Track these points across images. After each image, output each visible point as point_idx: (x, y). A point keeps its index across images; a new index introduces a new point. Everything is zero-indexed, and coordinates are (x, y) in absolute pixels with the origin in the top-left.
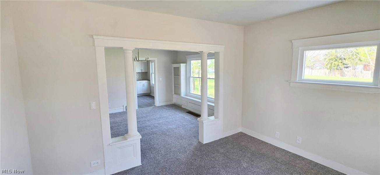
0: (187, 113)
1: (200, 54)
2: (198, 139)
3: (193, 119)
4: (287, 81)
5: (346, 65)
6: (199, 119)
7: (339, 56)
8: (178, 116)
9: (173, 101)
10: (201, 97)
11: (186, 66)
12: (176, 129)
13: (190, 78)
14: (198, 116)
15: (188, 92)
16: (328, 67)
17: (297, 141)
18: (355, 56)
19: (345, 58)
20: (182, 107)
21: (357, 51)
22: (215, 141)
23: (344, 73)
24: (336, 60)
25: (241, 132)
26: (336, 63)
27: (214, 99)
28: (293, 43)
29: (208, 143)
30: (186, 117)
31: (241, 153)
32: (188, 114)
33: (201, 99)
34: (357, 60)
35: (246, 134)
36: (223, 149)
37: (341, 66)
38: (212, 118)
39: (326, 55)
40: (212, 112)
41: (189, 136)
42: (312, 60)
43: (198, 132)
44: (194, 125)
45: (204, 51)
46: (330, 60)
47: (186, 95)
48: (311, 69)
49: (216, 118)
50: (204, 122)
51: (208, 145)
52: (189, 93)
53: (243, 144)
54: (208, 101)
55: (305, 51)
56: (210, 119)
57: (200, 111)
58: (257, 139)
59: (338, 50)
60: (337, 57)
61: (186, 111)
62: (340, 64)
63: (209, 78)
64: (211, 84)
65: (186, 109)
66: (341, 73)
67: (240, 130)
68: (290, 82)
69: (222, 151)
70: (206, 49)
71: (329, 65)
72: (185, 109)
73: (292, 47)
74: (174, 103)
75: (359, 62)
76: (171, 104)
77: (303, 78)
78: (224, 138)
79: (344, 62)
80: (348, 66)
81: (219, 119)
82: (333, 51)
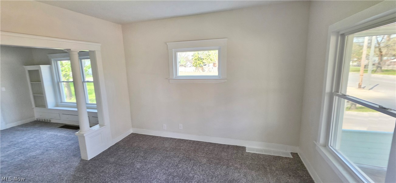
0: (61, 129)
1: (66, 52)
2: (80, 157)
3: (70, 134)
4: (167, 79)
5: (204, 63)
6: (77, 133)
7: (200, 57)
8: (45, 136)
9: (34, 117)
10: (77, 105)
11: (51, 69)
12: (43, 153)
13: (60, 83)
14: (77, 128)
15: (59, 101)
16: (195, 65)
17: (180, 128)
18: (208, 57)
19: (203, 58)
20: (53, 121)
21: (209, 54)
22: (103, 152)
23: (204, 70)
24: (199, 60)
25: (132, 134)
26: (199, 62)
27: (97, 104)
28: (167, 45)
29: (94, 157)
30: (59, 134)
31: (134, 155)
32: (63, 129)
33: (77, 107)
34: (209, 60)
35: (137, 134)
36: (113, 157)
37: (202, 64)
38: (97, 127)
39: (193, 56)
40: (94, 120)
41: (66, 157)
42: (185, 60)
43: (78, 149)
44: (72, 142)
45: (72, 48)
46: (195, 60)
47: (57, 106)
48: (185, 67)
49: (101, 126)
50: (85, 135)
51: (95, 160)
52: (62, 102)
53: (135, 145)
54: (88, 108)
55: (177, 53)
56: (93, 129)
57: (78, 122)
58: (148, 135)
59: (199, 52)
60: (199, 58)
61: (59, 126)
62: (201, 63)
63: (88, 82)
64: (90, 88)
65: (59, 123)
66: (202, 69)
67: (131, 131)
68: (169, 80)
69: (112, 160)
70: (75, 47)
71: (195, 63)
72: (57, 123)
73: (167, 49)
74: (37, 119)
75: (211, 61)
76: (31, 122)
77: (178, 75)
78: (114, 145)
79: (203, 61)
80: (205, 64)
81: (104, 127)
82: (197, 53)
